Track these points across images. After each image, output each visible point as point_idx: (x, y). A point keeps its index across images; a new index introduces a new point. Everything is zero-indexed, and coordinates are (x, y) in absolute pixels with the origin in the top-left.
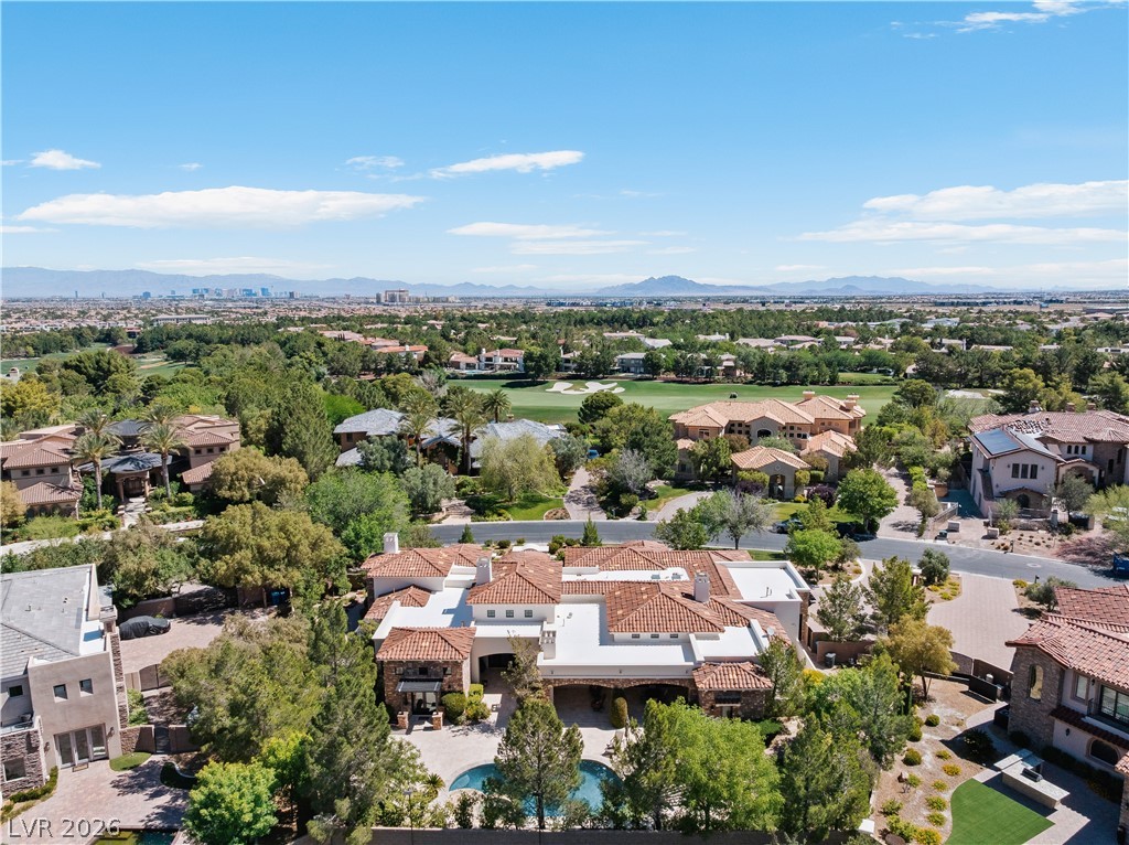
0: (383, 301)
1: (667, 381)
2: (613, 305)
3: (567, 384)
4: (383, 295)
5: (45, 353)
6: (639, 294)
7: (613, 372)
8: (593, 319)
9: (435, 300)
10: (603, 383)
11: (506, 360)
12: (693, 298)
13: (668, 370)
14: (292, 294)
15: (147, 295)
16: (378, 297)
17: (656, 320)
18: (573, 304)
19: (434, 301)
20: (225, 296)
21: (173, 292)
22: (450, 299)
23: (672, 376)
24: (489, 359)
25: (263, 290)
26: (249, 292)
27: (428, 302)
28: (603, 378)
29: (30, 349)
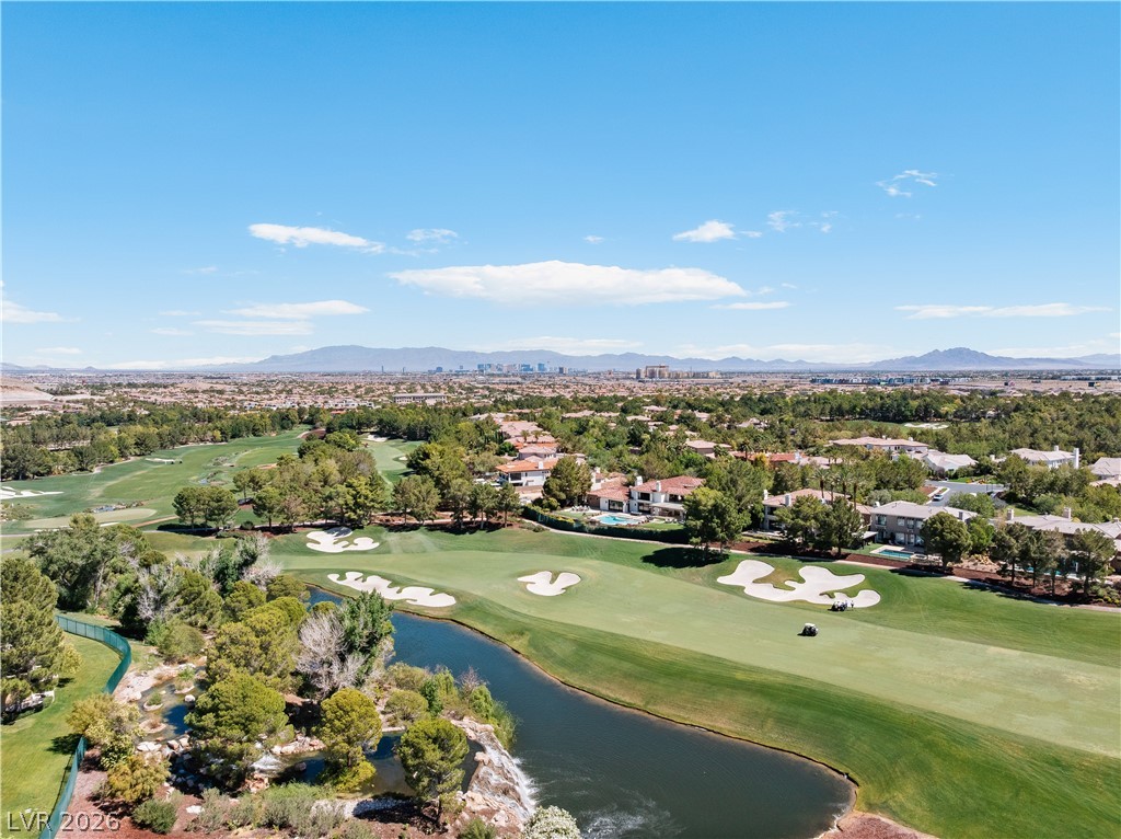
0: (642, 376)
1: (978, 583)
2: (890, 383)
3: (763, 568)
4: (643, 370)
5: (233, 437)
6: (922, 368)
7: (858, 543)
8: (855, 407)
9: (696, 375)
10: (837, 572)
11: (673, 499)
12: (986, 372)
13: (977, 550)
14: (561, 369)
15: (439, 369)
16: (638, 373)
17: (944, 409)
18: (842, 382)
19: (694, 377)
20: (505, 371)
21: (461, 367)
22: (711, 375)
23: (988, 567)
24: (645, 496)
25: (540, 365)
26: (527, 368)
27: (688, 377)
28: (839, 556)
29: (218, 434)
